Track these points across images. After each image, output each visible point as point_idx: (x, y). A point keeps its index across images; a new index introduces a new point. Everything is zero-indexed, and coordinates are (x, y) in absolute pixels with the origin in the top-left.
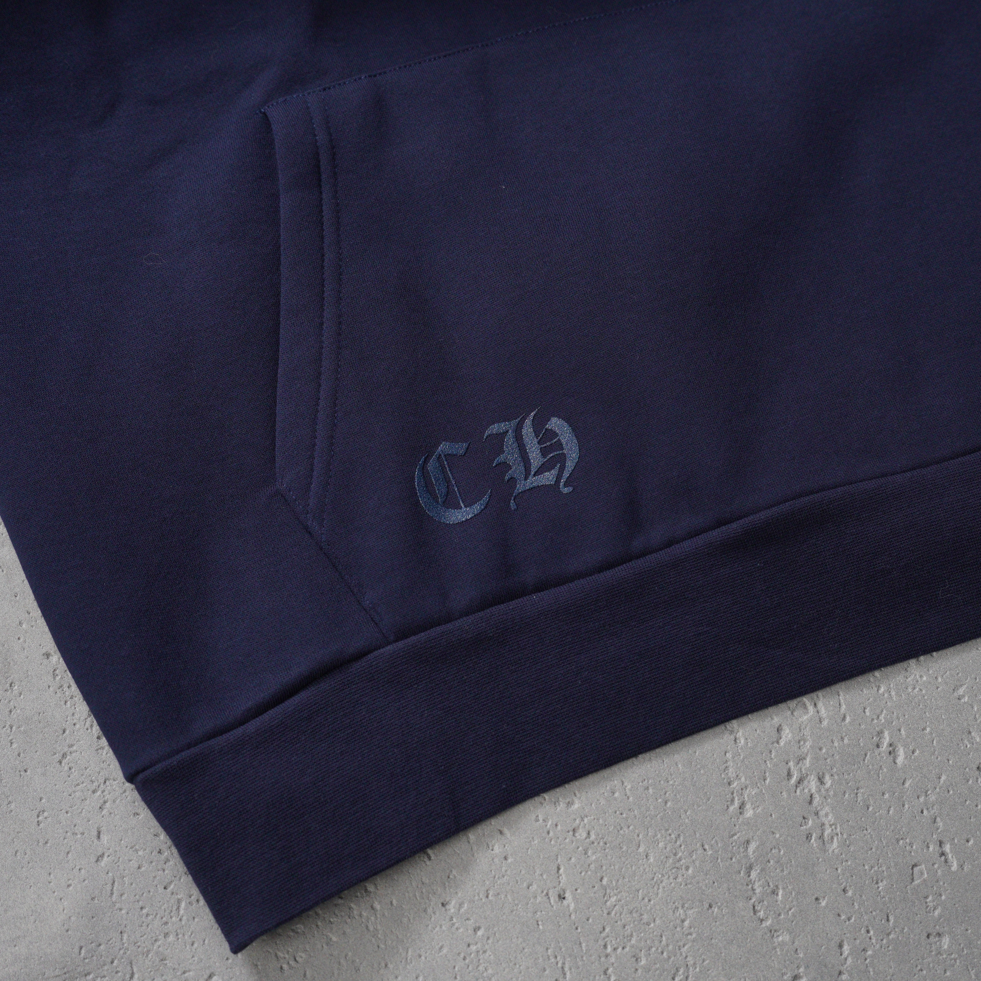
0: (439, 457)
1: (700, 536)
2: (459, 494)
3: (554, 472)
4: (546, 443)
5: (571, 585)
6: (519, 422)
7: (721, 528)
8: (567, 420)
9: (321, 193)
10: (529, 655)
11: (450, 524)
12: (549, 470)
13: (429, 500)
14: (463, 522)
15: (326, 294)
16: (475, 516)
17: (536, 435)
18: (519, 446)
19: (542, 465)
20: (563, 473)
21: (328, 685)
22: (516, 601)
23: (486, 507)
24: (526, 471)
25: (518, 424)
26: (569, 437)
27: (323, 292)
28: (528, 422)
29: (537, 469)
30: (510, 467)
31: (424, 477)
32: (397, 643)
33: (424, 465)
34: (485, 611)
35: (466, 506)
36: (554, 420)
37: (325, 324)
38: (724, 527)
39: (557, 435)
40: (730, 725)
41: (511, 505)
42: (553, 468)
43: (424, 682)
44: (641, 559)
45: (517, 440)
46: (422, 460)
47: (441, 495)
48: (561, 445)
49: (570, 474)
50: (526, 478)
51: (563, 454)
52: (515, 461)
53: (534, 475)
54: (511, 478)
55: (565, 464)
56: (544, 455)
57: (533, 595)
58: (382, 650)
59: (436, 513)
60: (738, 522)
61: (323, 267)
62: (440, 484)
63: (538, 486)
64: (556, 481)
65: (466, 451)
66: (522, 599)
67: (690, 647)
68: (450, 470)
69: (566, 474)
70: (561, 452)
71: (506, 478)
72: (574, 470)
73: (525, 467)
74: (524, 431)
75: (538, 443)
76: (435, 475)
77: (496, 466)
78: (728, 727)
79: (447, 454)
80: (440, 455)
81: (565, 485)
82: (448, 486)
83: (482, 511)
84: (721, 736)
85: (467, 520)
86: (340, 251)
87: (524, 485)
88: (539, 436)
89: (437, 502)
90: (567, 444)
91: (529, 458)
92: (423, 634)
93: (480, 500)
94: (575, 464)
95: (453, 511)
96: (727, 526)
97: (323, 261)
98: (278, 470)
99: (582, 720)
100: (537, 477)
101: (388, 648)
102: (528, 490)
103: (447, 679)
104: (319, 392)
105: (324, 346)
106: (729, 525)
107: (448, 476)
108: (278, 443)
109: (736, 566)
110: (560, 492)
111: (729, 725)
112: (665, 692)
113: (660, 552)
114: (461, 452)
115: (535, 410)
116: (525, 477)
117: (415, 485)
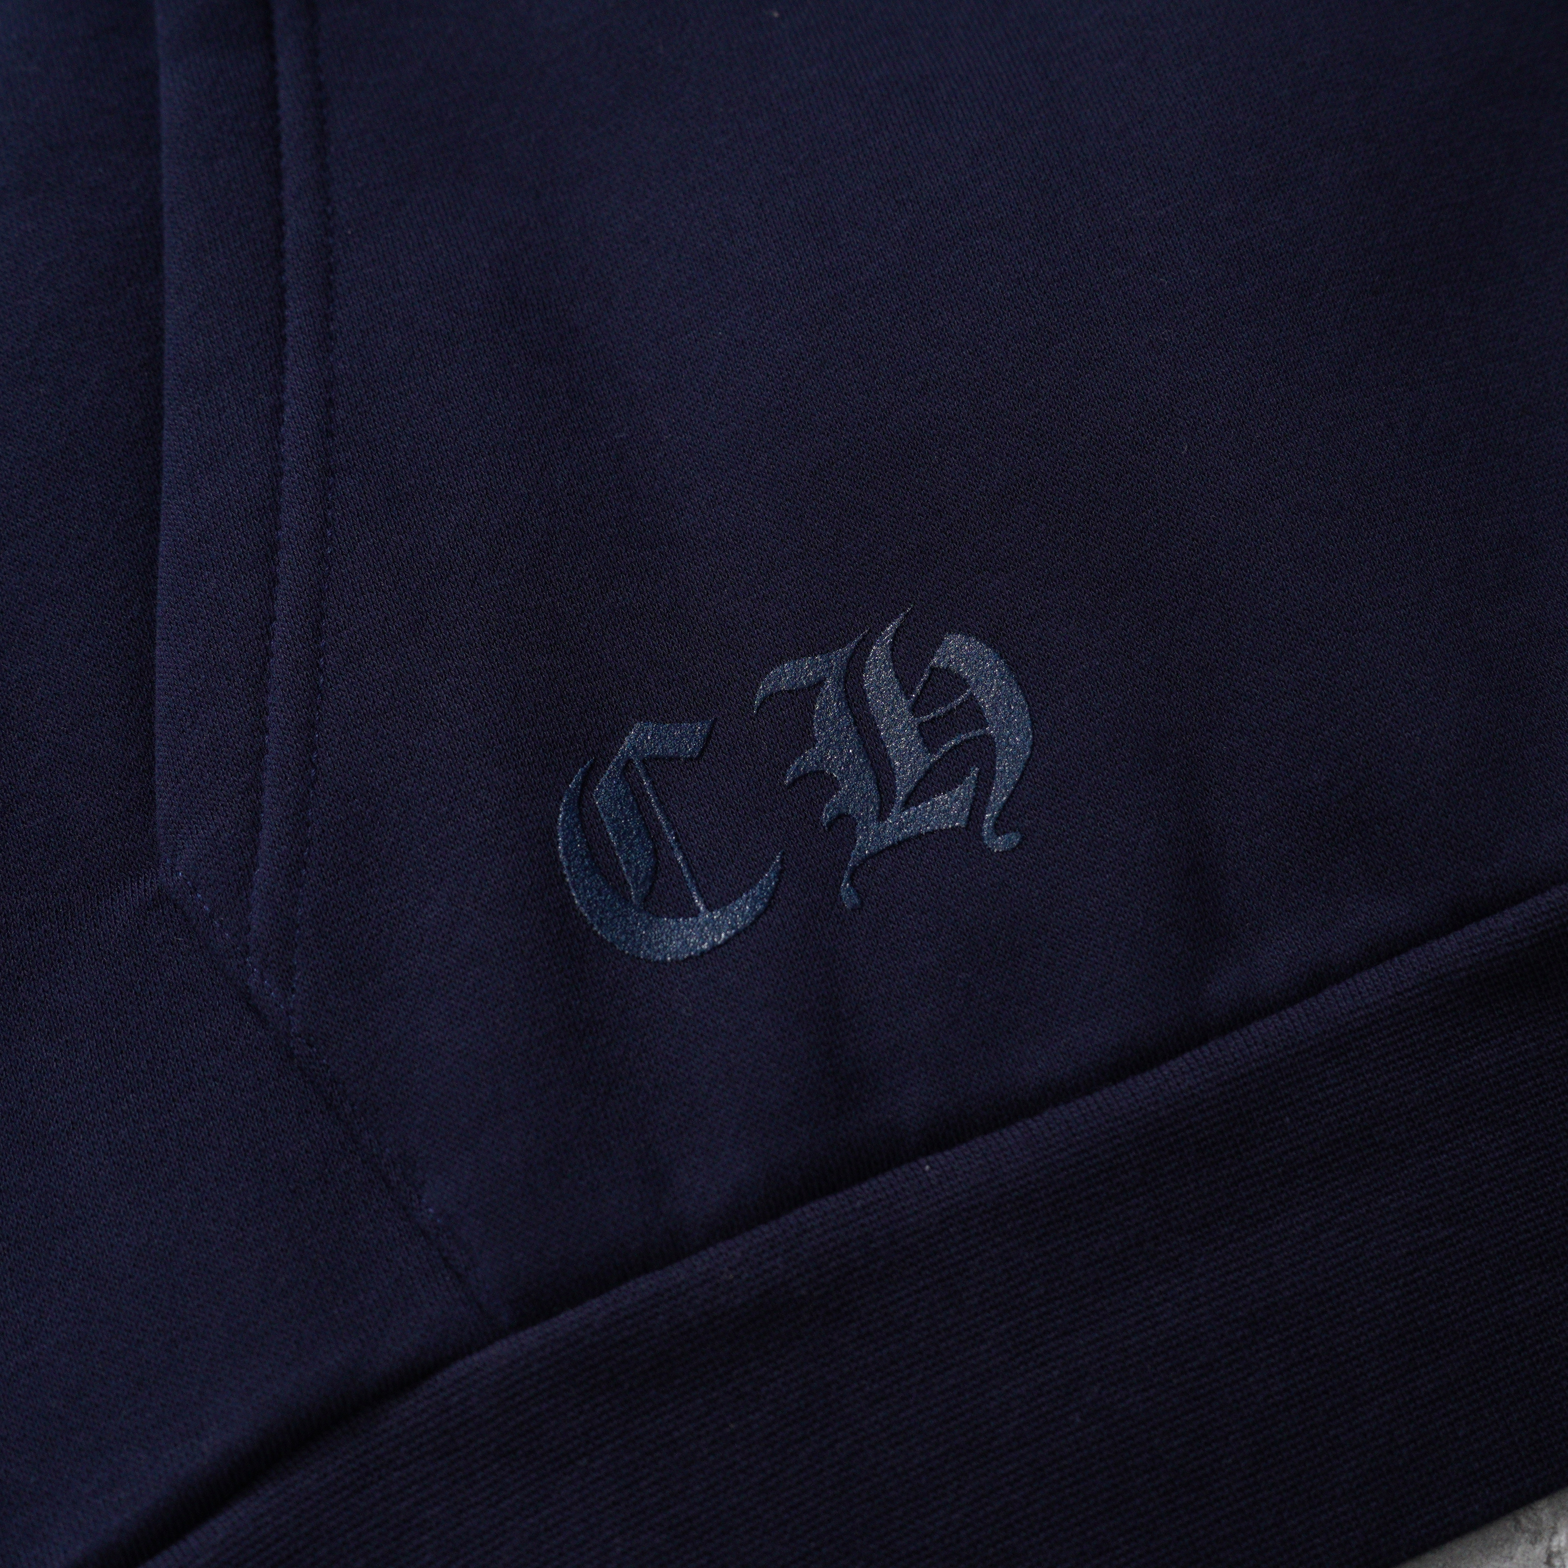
0: (625, 768)
1: (1404, 957)
2: (690, 871)
3: (963, 792)
4: (933, 708)
5: (1034, 1126)
6: (854, 652)
7: (1466, 929)
8: (991, 639)
9: (273, 58)
10: (922, 1345)
11: (664, 962)
12: (948, 787)
13: (600, 894)
14: (703, 953)
15: (290, 328)
16: (738, 934)
17: (902, 687)
18: (855, 723)
19: (928, 772)
20: (988, 794)
21: (315, 1476)
22: (874, 1182)
23: (768, 907)
24: (880, 792)
25: (850, 660)
26: (999, 687)
27: (282, 322)
28: (879, 652)
29: (911, 786)
30: (835, 786)
31: (584, 828)
32: (521, 1335)
33: (582, 791)
34: (782, 1220)
35: (709, 908)
36: (953, 642)
37: (287, 409)
38: (1473, 927)
39: (964, 684)
40: (1530, 1514)
41: (843, 894)
42: (959, 780)
43: (609, 1447)
44: (1236, 1034)
45: (849, 706)
46: (578, 777)
47: (636, 879)
48: (980, 711)
49: (1011, 796)
50: (882, 815)
51: (986, 737)
52: (847, 767)
53: (906, 805)
54: (840, 816)
55: (993, 767)
56: (930, 744)
57: (922, 1161)
58: (476, 1358)
59: (624, 932)
60: (1516, 910)
61: (280, 254)
62: (631, 846)
63: (919, 836)
64: (969, 818)
65: (706, 746)
66: (889, 1175)
67: (1398, 1293)
68: (660, 803)
69: (998, 797)
70: (979, 732)
71: (826, 816)
72: (1019, 782)
73: (877, 782)
74: (869, 680)
75: (913, 710)
76: (617, 820)
77: (793, 783)
78: (1524, 1521)
79: (650, 758)
80: (630, 761)
81: (998, 828)
82: (655, 850)
83: (758, 917)
84: (1506, 1552)
85: (714, 948)
86: (329, 209)
87: (878, 835)
88: (913, 690)
89: (626, 899)
90: (994, 707)
91: (886, 756)
92: (596, 1303)
93: (751, 886)
94: (1021, 766)
95: (672, 923)
96: (1482, 923)
97: (281, 238)
98: (162, 831)
99: (1090, 1533)
100: (913, 809)
101: (494, 1350)
102: (889, 848)
103: (676, 1434)
104: (274, 599)
105: (287, 468)
106: (1491, 920)
107: (656, 820)
108: (161, 752)
109: (1519, 1039)
110: (985, 851)
111: (1525, 1518)
112: (1332, 1433)
113: (1290, 1010)
114: (690, 748)
115: (897, 615)
116: (880, 811)
117: (557, 853)
